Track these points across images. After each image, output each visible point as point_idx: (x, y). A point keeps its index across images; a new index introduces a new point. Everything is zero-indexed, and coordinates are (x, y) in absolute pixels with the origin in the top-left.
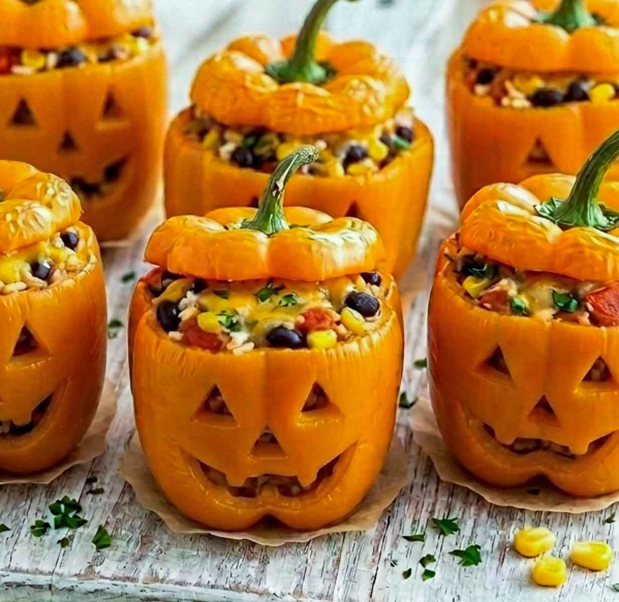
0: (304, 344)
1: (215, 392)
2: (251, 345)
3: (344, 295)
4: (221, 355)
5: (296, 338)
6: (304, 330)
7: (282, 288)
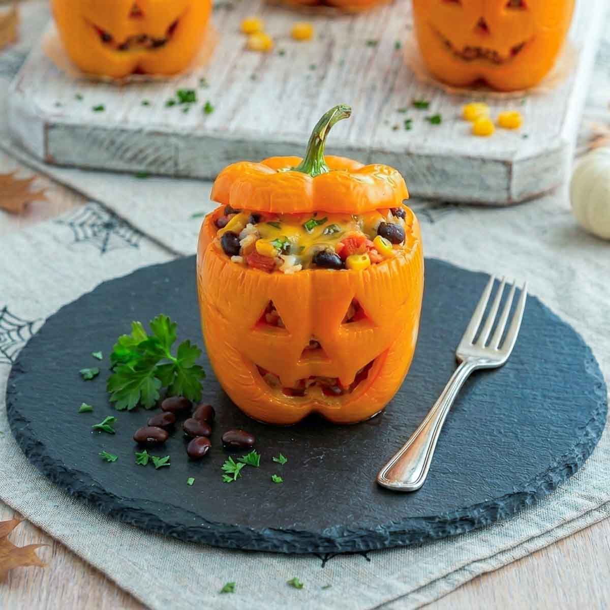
0: (343, 265)
1: (270, 308)
2: (300, 267)
3: (376, 225)
4: (275, 275)
5: (338, 261)
6: (343, 255)
7: (326, 219)
